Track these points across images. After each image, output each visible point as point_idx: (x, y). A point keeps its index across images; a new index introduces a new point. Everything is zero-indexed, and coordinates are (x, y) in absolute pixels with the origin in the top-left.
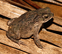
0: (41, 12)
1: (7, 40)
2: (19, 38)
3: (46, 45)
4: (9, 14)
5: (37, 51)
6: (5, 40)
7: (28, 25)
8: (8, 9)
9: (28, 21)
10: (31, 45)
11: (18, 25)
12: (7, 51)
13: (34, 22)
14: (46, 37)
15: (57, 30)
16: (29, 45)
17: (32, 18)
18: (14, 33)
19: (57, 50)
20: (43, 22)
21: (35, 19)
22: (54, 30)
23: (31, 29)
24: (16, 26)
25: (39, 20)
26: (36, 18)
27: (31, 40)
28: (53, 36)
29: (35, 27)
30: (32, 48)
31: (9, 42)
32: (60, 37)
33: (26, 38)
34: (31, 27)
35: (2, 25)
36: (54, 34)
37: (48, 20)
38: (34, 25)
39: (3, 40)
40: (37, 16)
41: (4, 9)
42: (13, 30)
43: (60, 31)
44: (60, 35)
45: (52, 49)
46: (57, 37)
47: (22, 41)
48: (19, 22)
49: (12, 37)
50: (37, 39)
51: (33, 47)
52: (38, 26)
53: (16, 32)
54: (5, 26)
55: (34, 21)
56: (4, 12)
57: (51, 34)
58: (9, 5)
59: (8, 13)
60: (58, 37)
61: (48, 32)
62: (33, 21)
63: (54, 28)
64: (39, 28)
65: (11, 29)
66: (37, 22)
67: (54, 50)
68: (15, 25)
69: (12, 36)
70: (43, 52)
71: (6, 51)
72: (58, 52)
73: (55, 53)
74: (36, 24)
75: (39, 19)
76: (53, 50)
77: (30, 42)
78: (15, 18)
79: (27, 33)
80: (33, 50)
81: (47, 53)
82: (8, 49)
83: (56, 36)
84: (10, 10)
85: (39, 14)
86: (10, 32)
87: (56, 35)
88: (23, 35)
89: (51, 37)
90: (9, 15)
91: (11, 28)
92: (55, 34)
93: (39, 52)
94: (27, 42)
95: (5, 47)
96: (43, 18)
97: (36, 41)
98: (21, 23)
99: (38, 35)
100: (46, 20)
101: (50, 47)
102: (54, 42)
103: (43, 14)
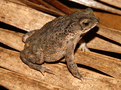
0: (77, 16)
1: (22, 67)
2: (41, 61)
3: (88, 73)
4: (26, 25)
5: (73, 84)
6: (20, 66)
7: (56, 38)
8: (25, 17)
9: (56, 31)
10: (62, 74)
11: (40, 40)
12: (20, 82)
13: (66, 33)
14: (89, 60)
15: (108, 50)
16: (60, 73)
17: (62, 27)
18: (32, 53)
19: (106, 81)
20: (81, 32)
21: (67, 28)
22: (103, 50)
23: (61, 45)
24: (36, 42)
25: (73, 29)
26: (69, 25)
27: (63, 66)
28: (100, 59)
29: (67, 42)
30: (64, 78)
31: (26, 70)
32: (112, 61)
33: (53, 61)
34: (60, 41)
35: (14, 42)
36: (102, 55)
37: (90, 29)
38: (66, 37)
39: (16, 67)
40: (71, 23)
41: (19, 16)
42: (31, 48)
43: (113, 51)
44: (113, 58)
45: (99, 79)
46: (108, 61)
47: (47, 68)
48: (41, 34)
49: (30, 61)
50: (72, 63)
51: (66, 78)
52: (72, 40)
53: (37, 51)
54: (20, 45)
55: (66, 31)
56: (19, 21)
57: (97, 56)
58: (27, 10)
59: (24, 24)
60: (110, 60)
61: (93, 53)
62: (63, 31)
63: (103, 47)
64: (75, 43)
65: (29, 48)
66: (70, 32)
67: (102, 81)
68: (35, 39)
69: (30, 59)
70: (82, 85)
71: (18, 82)
72: (108, 84)
73: (102, 85)
74: (69, 37)
75: (74, 27)
76: (99, 81)
77: (60, 69)
78: (35, 31)
79: (55, 52)
80: (66, 82)
81: (89, 86)
82: (21, 79)
83: (105, 59)
84: (29, 18)
85: (74, 20)
86: (27, 51)
87: (106, 57)
88: (49, 56)
89: (97, 61)
90: (26, 27)
91: (28, 45)
92: (104, 56)
93: (76, 85)
94: (56, 68)
95: (17, 76)
96: (80, 25)
97: (70, 66)
98: (44, 35)
99: (73, 56)
100: (86, 29)
101: (94, 76)
102: (102, 68)
103: (80, 19)
